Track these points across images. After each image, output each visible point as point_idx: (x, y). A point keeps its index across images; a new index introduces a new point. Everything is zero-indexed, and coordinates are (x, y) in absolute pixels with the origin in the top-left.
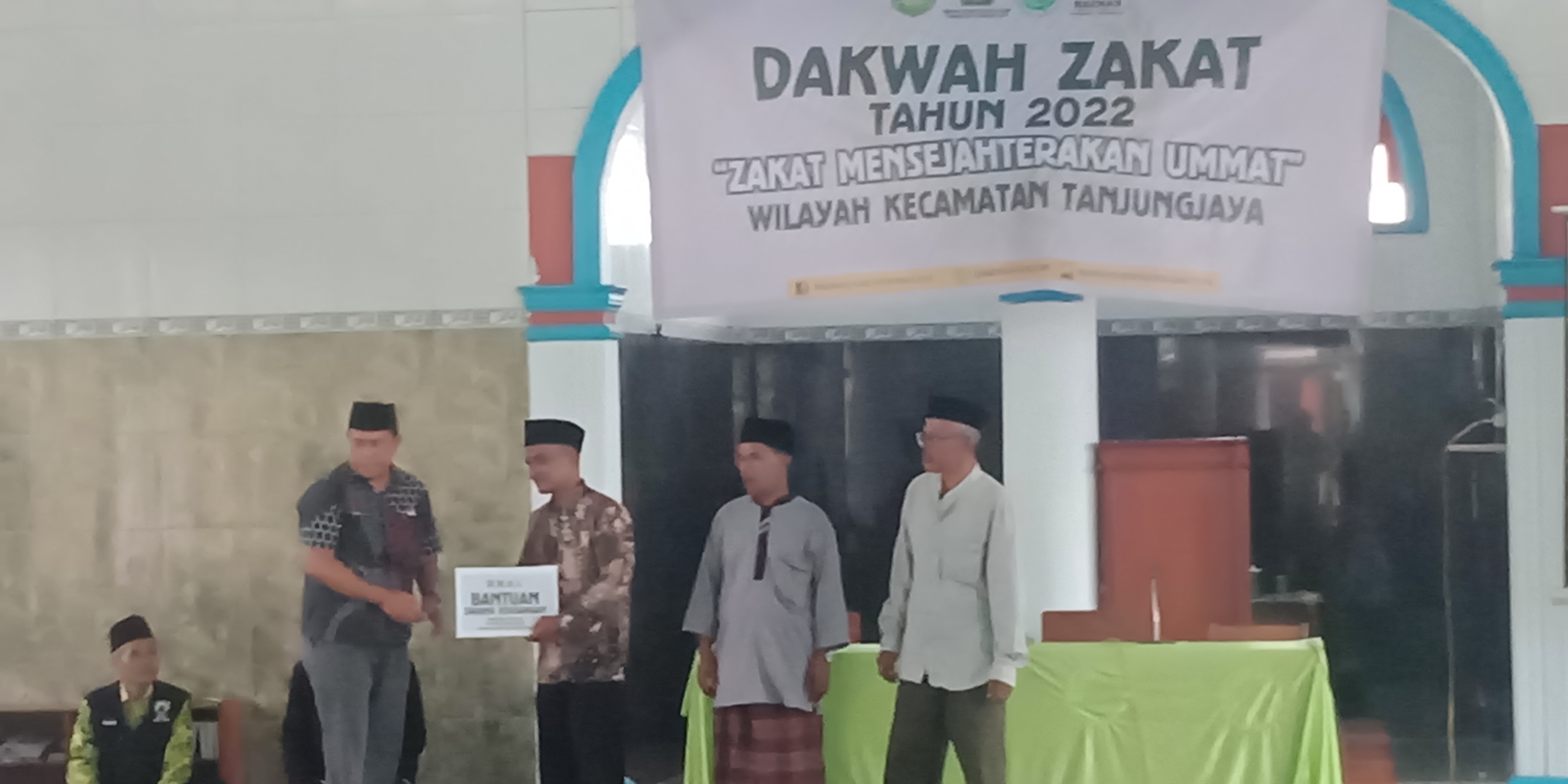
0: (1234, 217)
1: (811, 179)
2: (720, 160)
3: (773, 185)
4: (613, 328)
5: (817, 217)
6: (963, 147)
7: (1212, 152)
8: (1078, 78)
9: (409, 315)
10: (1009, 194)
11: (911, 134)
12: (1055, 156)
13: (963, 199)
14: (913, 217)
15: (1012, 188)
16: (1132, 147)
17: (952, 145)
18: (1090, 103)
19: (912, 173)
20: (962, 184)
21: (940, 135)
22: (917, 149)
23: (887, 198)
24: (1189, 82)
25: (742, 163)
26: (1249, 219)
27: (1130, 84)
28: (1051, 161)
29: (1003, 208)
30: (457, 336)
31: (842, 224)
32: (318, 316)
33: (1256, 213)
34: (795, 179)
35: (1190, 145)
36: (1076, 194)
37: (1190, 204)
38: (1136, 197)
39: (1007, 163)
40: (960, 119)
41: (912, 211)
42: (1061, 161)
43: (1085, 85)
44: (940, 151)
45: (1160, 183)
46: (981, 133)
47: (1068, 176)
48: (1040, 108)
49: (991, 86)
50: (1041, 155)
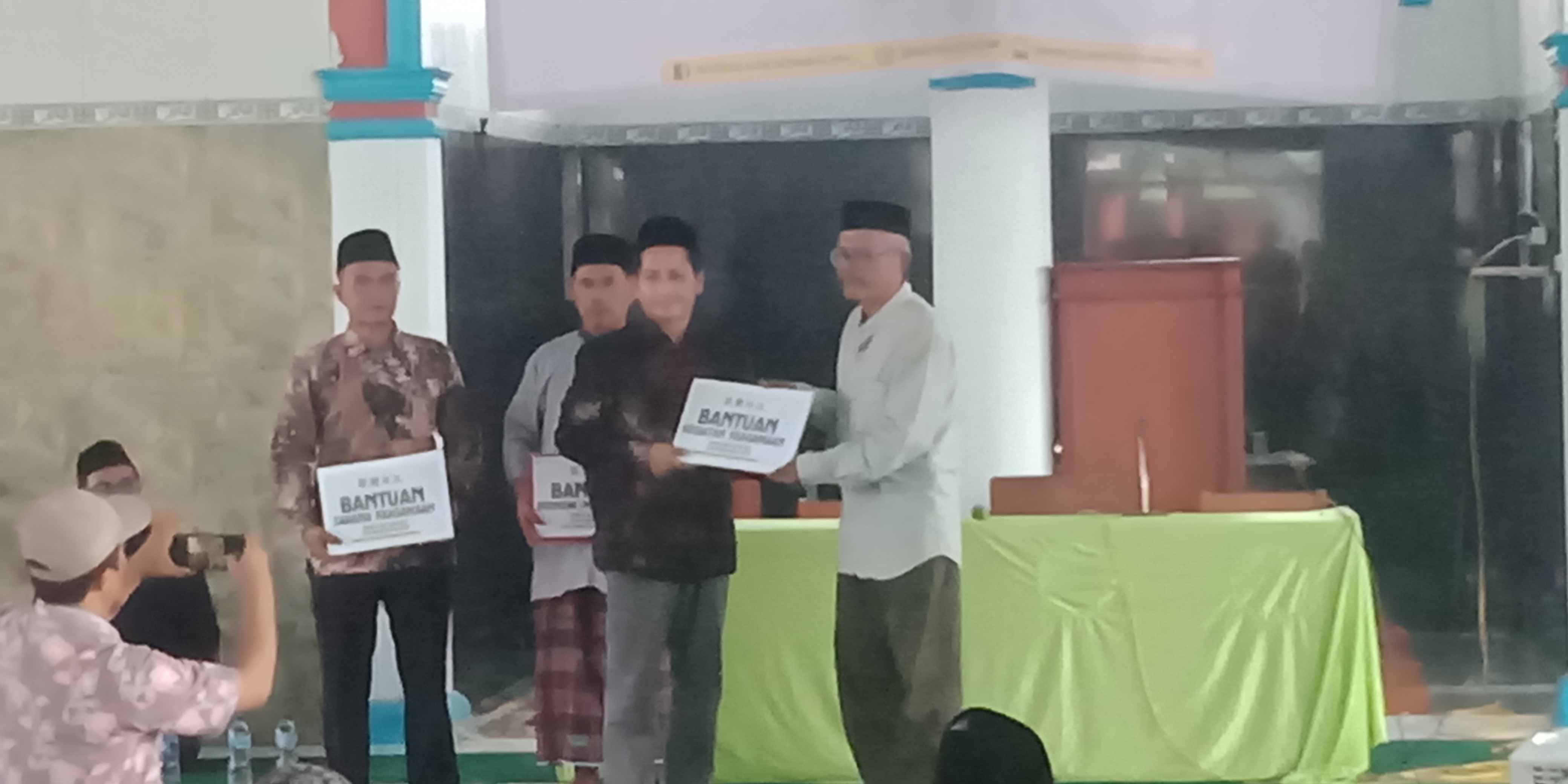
9: (177, 106)
30: (236, 134)
32: (56, 109)
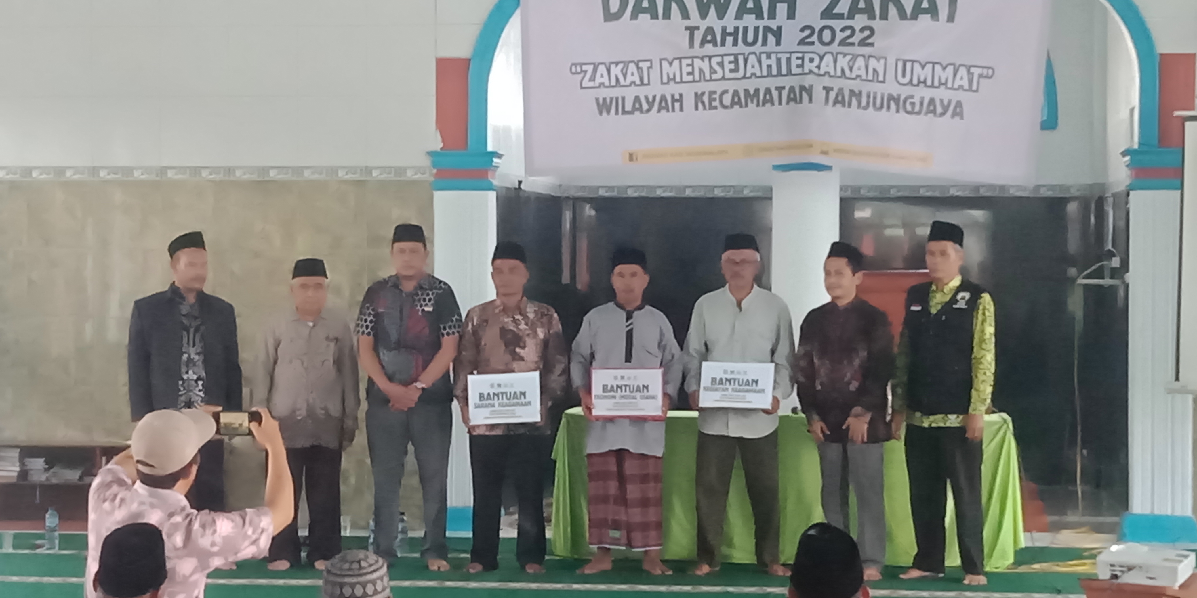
0: (943, 114)
1: (641, 79)
2: (575, 65)
3: (613, 83)
4: (495, 182)
5: (645, 106)
6: (752, 59)
7: (929, 67)
8: (835, 11)
9: (349, 169)
10: (785, 93)
11: (716, 48)
12: (818, 67)
13: (752, 96)
14: (715, 108)
15: (787, 88)
16: (873, 63)
17: (744, 58)
18: (843, 30)
19: (714, 77)
20: (751, 85)
21: (735, 50)
22: (719, 59)
23: (696, 94)
24: (914, 16)
25: (592, 67)
26: (954, 115)
27: (872, 17)
28: (816, 70)
29: (780, 103)
30: (383, 186)
31: (663, 112)
33: (958, 111)
34: (629, 79)
35: (913, 61)
36: (832, 95)
37: (913, 104)
38: (875, 98)
39: (784, 71)
40: (750, 38)
41: (714, 104)
42: (822, 72)
43: (840, 16)
44: (736, 61)
45: (891, 88)
46: (764, 49)
47: (827, 81)
48: (807, 32)
49: (772, 15)
50: (808, 66)
